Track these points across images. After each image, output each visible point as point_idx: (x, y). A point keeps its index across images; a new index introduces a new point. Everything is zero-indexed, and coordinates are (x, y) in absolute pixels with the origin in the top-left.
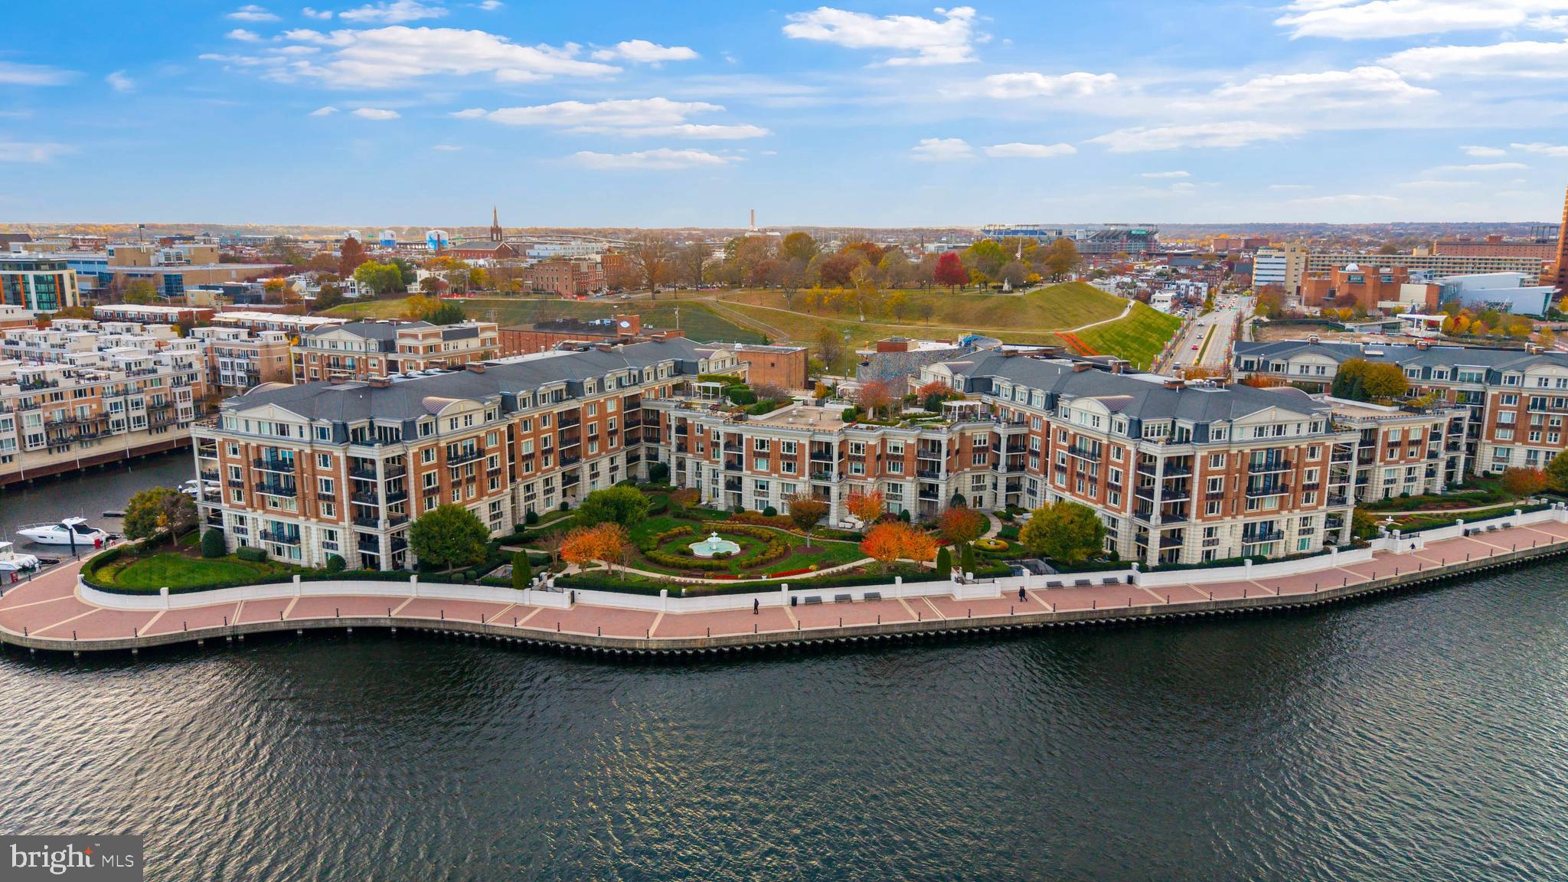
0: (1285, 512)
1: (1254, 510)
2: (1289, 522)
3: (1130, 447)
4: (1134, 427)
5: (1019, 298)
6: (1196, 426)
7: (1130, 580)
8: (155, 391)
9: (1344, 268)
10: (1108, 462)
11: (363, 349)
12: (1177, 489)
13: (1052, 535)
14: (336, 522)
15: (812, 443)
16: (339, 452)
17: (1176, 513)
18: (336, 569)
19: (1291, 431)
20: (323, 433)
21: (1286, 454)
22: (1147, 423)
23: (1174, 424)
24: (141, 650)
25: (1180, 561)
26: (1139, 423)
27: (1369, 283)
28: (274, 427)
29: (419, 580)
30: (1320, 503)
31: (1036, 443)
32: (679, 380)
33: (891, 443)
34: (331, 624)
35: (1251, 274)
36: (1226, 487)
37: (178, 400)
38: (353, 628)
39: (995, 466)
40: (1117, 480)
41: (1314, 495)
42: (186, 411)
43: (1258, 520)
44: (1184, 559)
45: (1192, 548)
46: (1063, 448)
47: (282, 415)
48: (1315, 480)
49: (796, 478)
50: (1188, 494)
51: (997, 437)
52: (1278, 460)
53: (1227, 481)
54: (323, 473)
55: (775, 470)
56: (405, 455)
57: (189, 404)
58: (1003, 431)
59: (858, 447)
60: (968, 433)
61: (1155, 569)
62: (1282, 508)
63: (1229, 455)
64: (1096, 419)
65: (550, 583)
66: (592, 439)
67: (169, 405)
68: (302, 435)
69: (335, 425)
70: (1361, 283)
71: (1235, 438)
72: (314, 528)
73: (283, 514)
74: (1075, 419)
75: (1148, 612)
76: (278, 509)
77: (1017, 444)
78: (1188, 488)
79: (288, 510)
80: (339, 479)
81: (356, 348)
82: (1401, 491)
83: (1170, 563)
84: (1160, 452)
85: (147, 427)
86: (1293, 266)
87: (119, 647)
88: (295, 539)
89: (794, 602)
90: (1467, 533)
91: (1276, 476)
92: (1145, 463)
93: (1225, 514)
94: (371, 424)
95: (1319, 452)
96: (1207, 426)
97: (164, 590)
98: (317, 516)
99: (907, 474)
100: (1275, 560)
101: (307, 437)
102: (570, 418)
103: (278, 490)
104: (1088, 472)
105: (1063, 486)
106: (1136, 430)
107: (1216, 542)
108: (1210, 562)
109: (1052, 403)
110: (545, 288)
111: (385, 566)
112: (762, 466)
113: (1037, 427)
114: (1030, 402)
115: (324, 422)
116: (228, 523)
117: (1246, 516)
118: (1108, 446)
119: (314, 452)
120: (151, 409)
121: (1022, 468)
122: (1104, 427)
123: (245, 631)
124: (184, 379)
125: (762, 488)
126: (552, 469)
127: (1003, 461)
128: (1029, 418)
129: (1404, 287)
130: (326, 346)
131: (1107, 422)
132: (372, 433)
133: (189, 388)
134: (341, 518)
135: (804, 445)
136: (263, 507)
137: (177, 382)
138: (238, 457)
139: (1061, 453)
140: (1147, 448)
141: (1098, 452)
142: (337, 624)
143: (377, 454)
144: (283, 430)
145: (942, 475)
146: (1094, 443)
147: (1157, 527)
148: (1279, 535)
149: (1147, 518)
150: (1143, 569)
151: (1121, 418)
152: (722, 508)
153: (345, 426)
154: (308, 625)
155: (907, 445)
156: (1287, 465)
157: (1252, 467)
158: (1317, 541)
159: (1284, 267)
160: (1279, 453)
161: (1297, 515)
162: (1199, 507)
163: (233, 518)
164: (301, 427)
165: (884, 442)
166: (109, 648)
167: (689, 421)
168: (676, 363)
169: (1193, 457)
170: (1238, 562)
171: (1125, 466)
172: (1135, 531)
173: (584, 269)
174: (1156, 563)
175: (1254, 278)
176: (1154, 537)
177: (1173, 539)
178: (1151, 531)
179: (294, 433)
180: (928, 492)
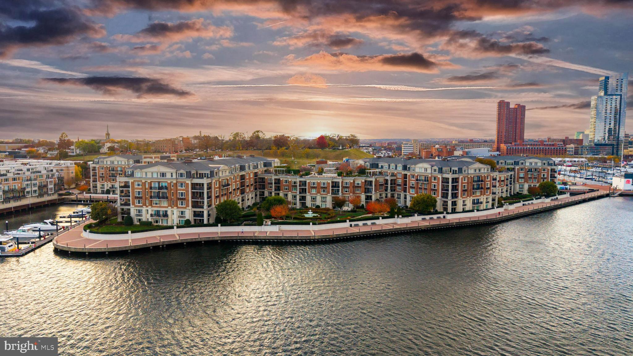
0: (482, 196)
1: (474, 195)
2: (483, 199)
3: (440, 176)
4: (440, 170)
5: (347, 151)
6: (459, 169)
7: (444, 217)
8: (40, 180)
9: (435, 146)
10: (431, 182)
11: (127, 163)
12: (455, 188)
13: (422, 203)
14: (185, 208)
15: (333, 182)
16: (189, 182)
17: (455, 196)
18: (188, 224)
19: (482, 171)
20: (181, 175)
21: (482, 178)
22: (444, 169)
23: (451, 169)
24: (131, 250)
25: (456, 211)
26: (442, 168)
27: (445, 151)
28: (159, 174)
29: (221, 226)
30: (490, 194)
31: (400, 181)
32: (266, 168)
33: (356, 182)
34: (197, 240)
35: (401, 151)
36: (468, 188)
37: (49, 184)
38: (204, 241)
39: (386, 190)
40: (435, 187)
41: (489, 191)
42: (51, 189)
43: (475, 198)
44: (457, 210)
45: (460, 207)
46: (413, 180)
47: (163, 169)
48: (489, 186)
49: (327, 194)
50: (457, 190)
51: (387, 180)
52: (480, 180)
53: (468, 186)
54: (180, 190)
55: (319, 192)
56: (211, 183)
57: (52, 186)
58: (389, 178)
59: (347, 183)
60: (378, 179)
61: (451, 213)
62: (481, 195)
63: (468, 178)
64: (426, 169)
65: (270, 223)
66: (248, 186)
67: (46, 186)
68: (172, 176)
69: (187, 172)
70: (442, 151)
71: (469, 172)
72: (175, 212)
73: (160, 207)
74: (417, 170)
75: (454, 224)
76: (158, 205)
77: (393, 182)
78: (457, 188)
79: (163, 205)
80: (188, 191)
81: (123, 163)
82: (500, 196)
83: (454, 211)
84: (450, 176)
85: (37, 195)
86: (415, 147)
87: (125, 249)
88: (166, 215)
89: (351, 226)
90: (523, 205)
91: (479, 185)
92: (446, 180)
93: (468, 196)
94: (197, 172)
95: (489, 178)
96: (462, 168)
97: (130, 232)
98: (177, 206)
99: (362, 192)
100: (481, 210)
101: (174, 176)
102: (243, 177)
103: (159, 197)
104: (424, 187)
105: (414, 193)
106: (441, 171)
107: (465, 205)
108: (464, 211)
109: (405, 168)
110: (160, 150)
111: (205, 222)
112: (314, 191)
113: (399, 176)
114: (396, 168)
115: (182, 171)
116: (133, 213)
117: (473, 197)
118: (431, 177)
119: (177, 182)
120: (39, 187)
121: (394, 190)
122: (429, 171)
123: (167, 243)
124: (50, 176)
125: (314, 199)
126: (239, 195)
127: (389, 188)
128: (396, 174)
129: (455, 152)
130: (109, 163)
131: (430, 169)
132: (197, 176)
133: (52, 180)
134: (188, 206)
135: (329, 183)
136: (151, 205)
137: (48, 177)
138: (140, 187)
139: (413, 182)
140: (445, 176)
141: (427, 179)
142: (199, 240)
143: (205, 181)
144: (163, 175)
145: (373, 192)
146: (425, 177)
147: (450, 200)
148: (481, 203)
149: (447, 198)
150: (448, 213)
151: (435, 168)
152: (298, 207)
153: (190, 172)
154: (189, 241)
155: (362, 182)
156: (482, 181)
157: (473, 181)
158: (490, 206)
159: (412, 147)
160: (479, 177)
161: (485, 197)
162: (461, 194)
163: (135, 211)
164: (172, 174)
165: (354, 181)
166: (121, 250)
167: (281, 179)
168: (264, 163)
169: (458, 178)
170: (473, 211)
171: (438, 183)
172: (442, 203)
173: (176, 143)
174: (450, 212)
175: (403, 152)
176: (450, 203)
177: (454, 204)
178: (449, 201)
179: (168, 176)
180: (368, 198)
